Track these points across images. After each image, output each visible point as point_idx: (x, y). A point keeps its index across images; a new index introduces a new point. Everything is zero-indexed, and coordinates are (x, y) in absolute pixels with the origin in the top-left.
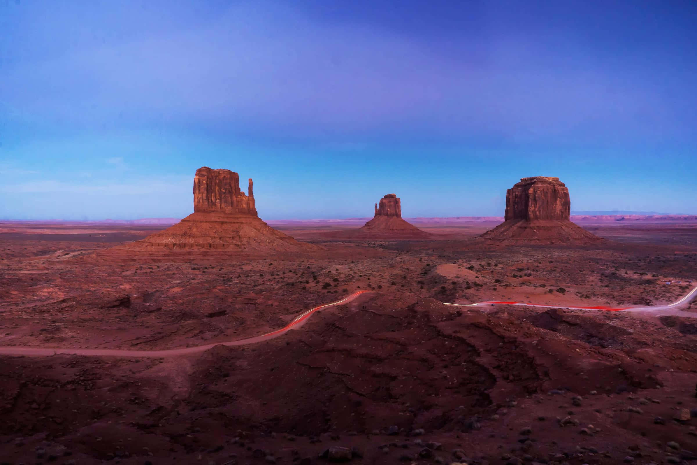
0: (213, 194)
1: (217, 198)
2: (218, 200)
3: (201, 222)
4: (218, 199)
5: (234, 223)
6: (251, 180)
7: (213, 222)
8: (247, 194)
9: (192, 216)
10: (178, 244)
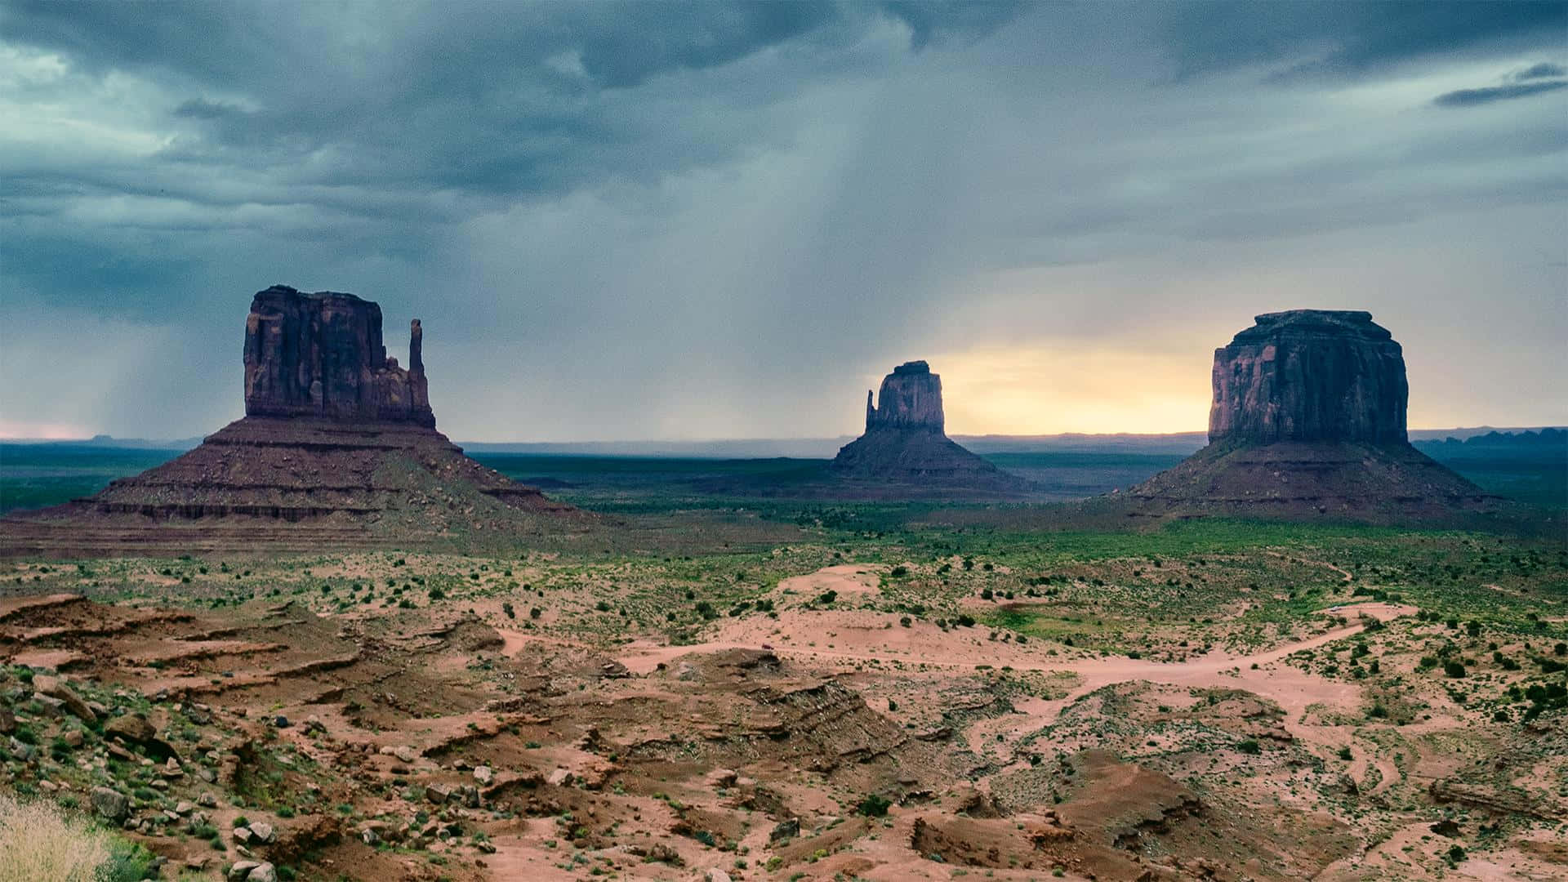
0: (302, 366)
1: (314, 374)
2: (316, 382)
3: (260, 445)
4: (318, 379)
5: (361, 448)
6: (417, 323)
7: (297, 445)
8: (404, 364)
9: (234, 428)
10: (181, 507)
